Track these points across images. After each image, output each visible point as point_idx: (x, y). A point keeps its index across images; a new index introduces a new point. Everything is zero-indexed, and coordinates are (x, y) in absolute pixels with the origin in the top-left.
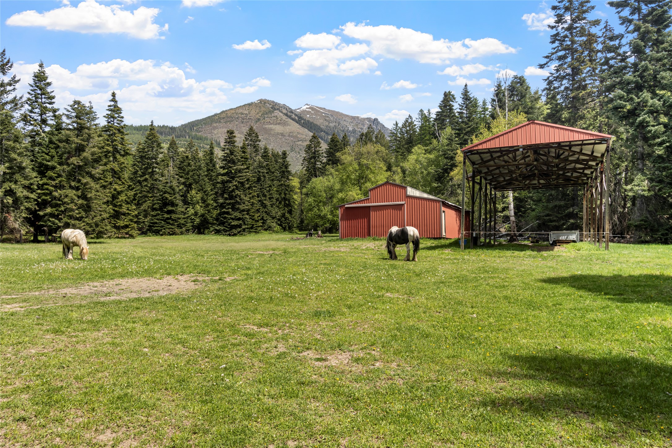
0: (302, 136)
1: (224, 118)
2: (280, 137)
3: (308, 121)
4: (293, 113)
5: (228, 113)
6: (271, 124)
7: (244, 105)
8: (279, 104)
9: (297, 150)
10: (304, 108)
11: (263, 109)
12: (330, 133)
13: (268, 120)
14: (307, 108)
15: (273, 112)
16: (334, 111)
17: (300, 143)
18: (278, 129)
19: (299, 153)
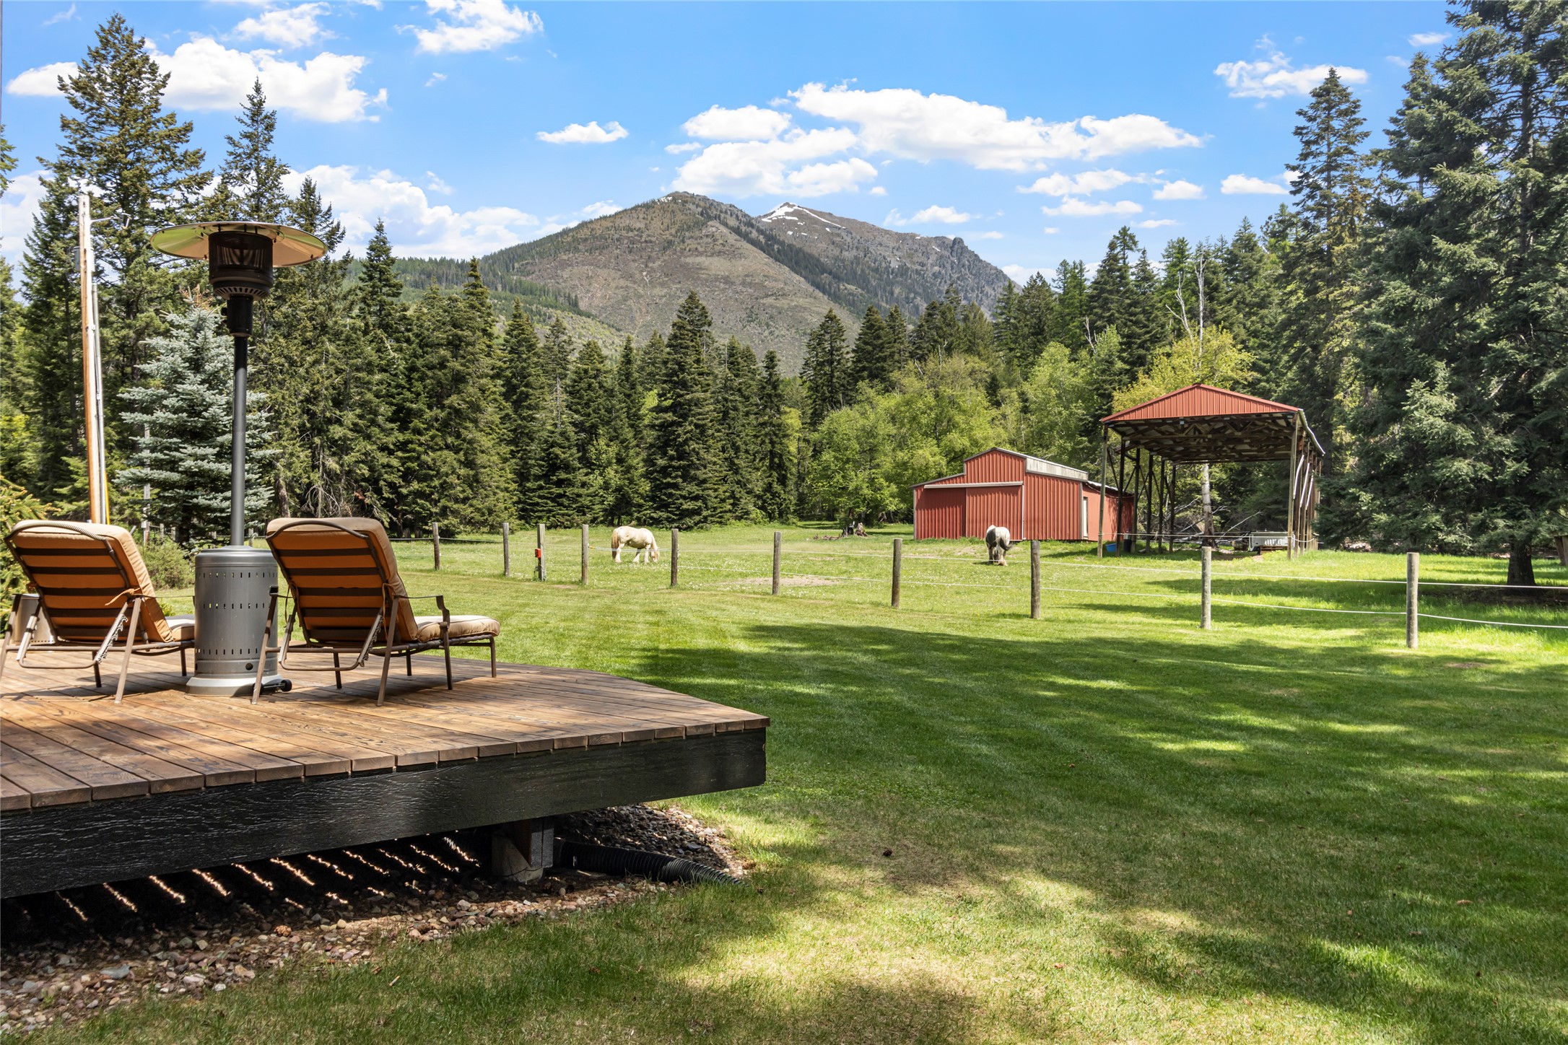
0: (774, 284)
1: (586, 240)
2: (722, 286)
3: (790, 246)
4: (752, 226)
5: (597, 226)
6: (701, 254)
7: (635, 208)
8: (719, 204)
9: (764, 317)
10: (780, 212)
11: (680, 217)
12: (843, 276)
13: (691, 244)
14: (787, 214)
15: (704, 224)
16: (854, 221)
17: (770, 300)
18: (717, 265)
19: (768, 325)
